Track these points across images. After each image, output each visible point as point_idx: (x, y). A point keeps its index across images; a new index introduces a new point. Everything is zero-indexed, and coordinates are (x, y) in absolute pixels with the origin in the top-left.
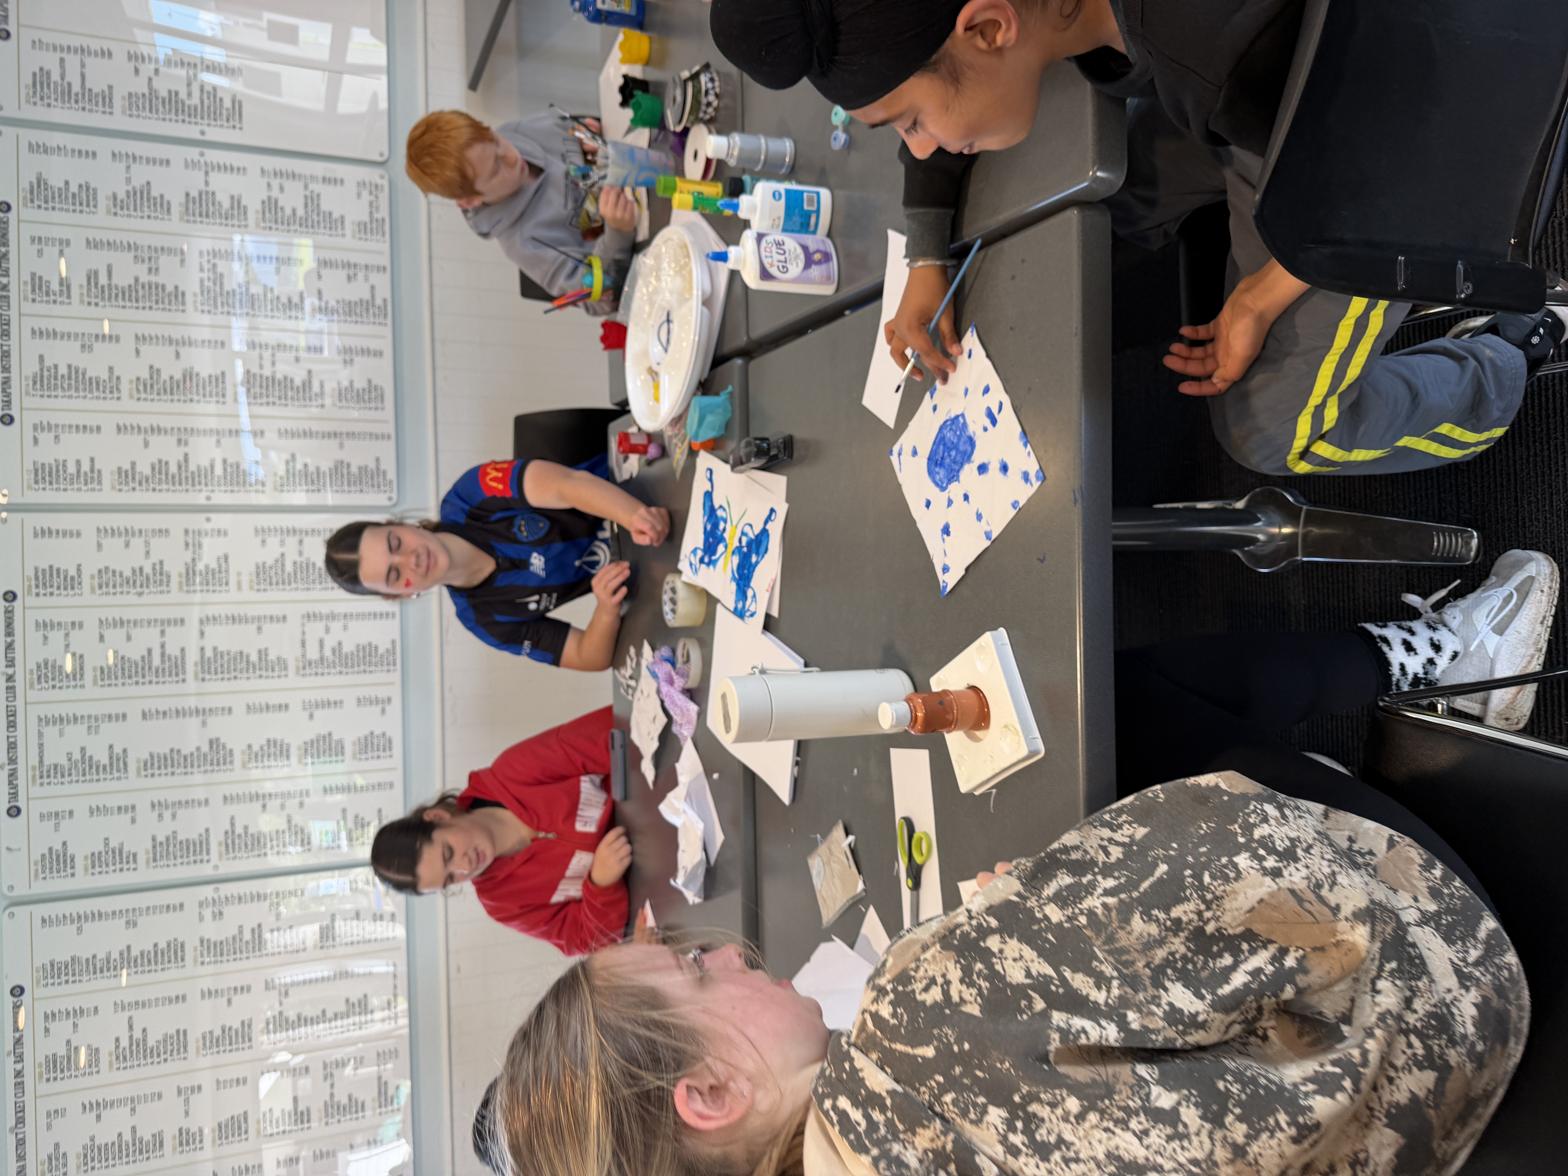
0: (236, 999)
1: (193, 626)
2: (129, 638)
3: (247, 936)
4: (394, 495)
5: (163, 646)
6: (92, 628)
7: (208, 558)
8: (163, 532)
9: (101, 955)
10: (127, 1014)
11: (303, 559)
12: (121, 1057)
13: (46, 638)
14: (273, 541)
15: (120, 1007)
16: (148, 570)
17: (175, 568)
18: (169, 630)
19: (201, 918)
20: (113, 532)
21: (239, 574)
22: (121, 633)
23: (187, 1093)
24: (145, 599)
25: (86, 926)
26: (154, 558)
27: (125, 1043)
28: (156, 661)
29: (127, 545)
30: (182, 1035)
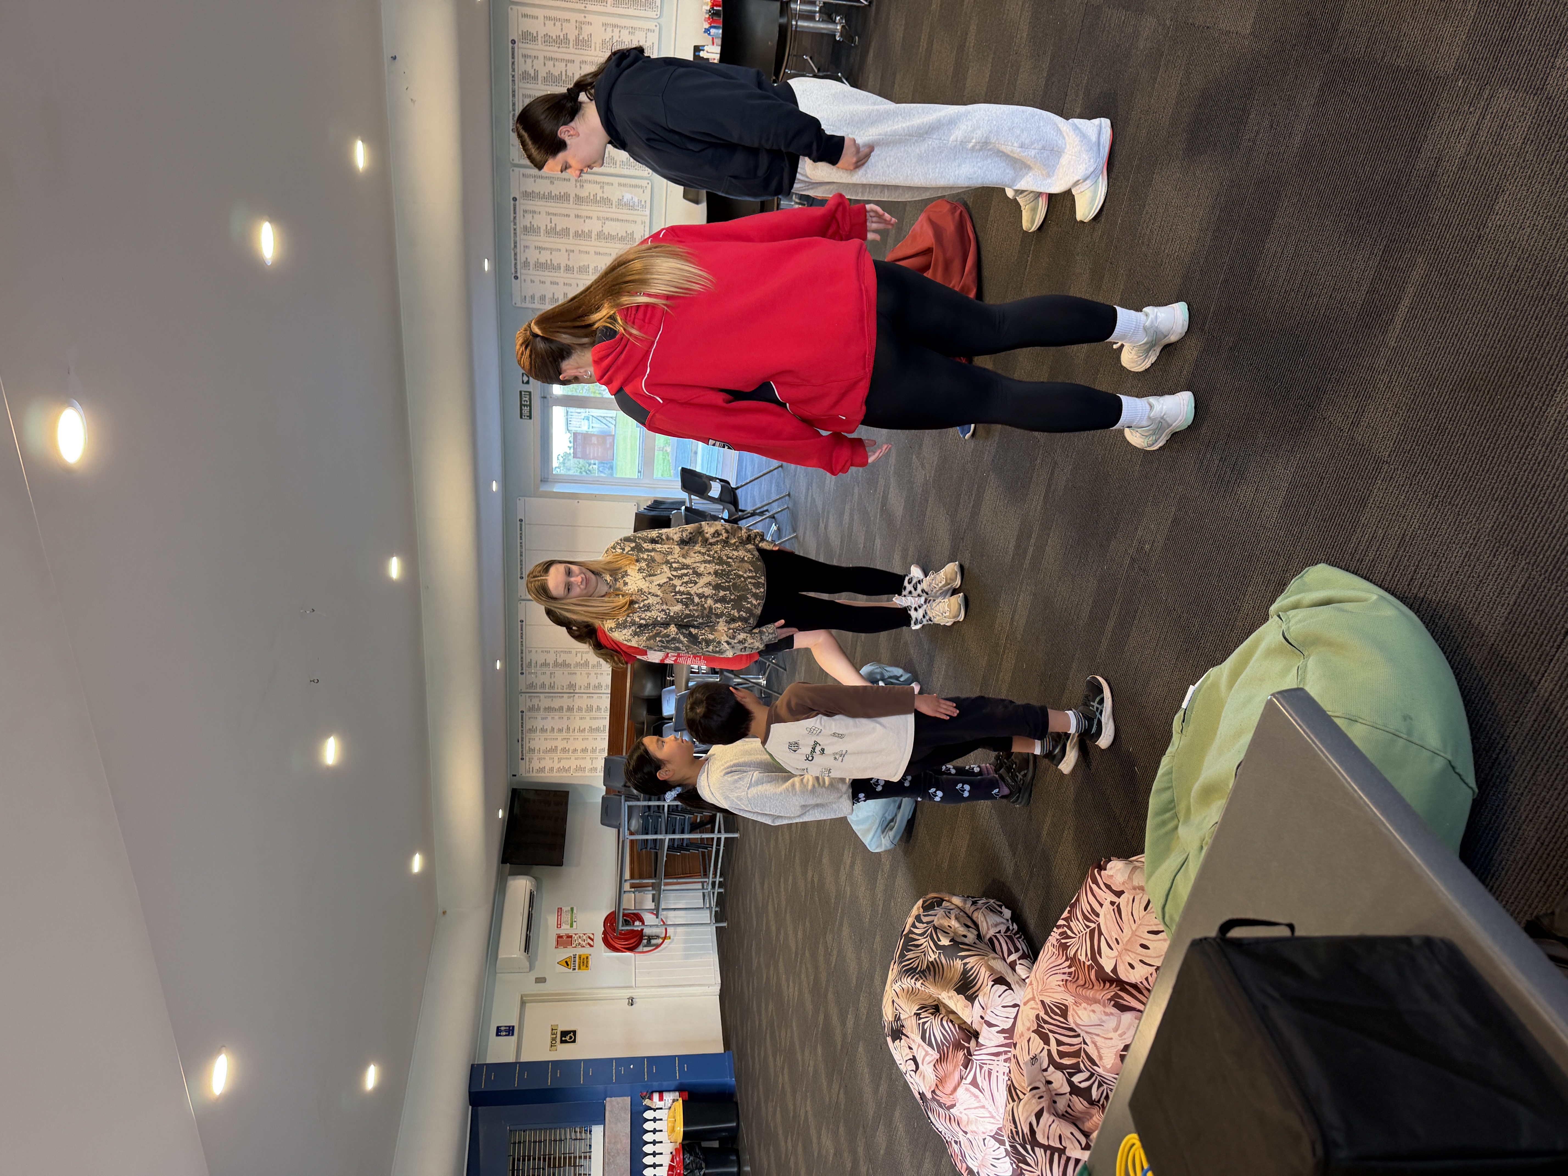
0: (587, 221)
1: (577, 64)
2: (554, 66)
3: (592, 197)
4: (659, 13)
5: (566, 71)
6: (541, 59)
7: (584, 35)
8: (568, 21)
9: (542, 193)
10: (550, 217)
11: (620, 39)
12: (547, 232)
13: (525, 61)
14: (609, 29)
15: (548, 214)
16: (562, 37)
17: (572, 38)
18: (569, 65)
19: (576, 187)
20: (550, 19)
21: (595, 43)
22: (551, 63)
23: (570, 252)
24: (560, 50)
25: (537, 180)
26: (564, 32)
27: (549, 228)
28: (564, 77)
29: (554, 25)
30: (568, 229)
